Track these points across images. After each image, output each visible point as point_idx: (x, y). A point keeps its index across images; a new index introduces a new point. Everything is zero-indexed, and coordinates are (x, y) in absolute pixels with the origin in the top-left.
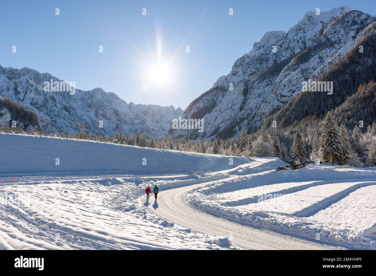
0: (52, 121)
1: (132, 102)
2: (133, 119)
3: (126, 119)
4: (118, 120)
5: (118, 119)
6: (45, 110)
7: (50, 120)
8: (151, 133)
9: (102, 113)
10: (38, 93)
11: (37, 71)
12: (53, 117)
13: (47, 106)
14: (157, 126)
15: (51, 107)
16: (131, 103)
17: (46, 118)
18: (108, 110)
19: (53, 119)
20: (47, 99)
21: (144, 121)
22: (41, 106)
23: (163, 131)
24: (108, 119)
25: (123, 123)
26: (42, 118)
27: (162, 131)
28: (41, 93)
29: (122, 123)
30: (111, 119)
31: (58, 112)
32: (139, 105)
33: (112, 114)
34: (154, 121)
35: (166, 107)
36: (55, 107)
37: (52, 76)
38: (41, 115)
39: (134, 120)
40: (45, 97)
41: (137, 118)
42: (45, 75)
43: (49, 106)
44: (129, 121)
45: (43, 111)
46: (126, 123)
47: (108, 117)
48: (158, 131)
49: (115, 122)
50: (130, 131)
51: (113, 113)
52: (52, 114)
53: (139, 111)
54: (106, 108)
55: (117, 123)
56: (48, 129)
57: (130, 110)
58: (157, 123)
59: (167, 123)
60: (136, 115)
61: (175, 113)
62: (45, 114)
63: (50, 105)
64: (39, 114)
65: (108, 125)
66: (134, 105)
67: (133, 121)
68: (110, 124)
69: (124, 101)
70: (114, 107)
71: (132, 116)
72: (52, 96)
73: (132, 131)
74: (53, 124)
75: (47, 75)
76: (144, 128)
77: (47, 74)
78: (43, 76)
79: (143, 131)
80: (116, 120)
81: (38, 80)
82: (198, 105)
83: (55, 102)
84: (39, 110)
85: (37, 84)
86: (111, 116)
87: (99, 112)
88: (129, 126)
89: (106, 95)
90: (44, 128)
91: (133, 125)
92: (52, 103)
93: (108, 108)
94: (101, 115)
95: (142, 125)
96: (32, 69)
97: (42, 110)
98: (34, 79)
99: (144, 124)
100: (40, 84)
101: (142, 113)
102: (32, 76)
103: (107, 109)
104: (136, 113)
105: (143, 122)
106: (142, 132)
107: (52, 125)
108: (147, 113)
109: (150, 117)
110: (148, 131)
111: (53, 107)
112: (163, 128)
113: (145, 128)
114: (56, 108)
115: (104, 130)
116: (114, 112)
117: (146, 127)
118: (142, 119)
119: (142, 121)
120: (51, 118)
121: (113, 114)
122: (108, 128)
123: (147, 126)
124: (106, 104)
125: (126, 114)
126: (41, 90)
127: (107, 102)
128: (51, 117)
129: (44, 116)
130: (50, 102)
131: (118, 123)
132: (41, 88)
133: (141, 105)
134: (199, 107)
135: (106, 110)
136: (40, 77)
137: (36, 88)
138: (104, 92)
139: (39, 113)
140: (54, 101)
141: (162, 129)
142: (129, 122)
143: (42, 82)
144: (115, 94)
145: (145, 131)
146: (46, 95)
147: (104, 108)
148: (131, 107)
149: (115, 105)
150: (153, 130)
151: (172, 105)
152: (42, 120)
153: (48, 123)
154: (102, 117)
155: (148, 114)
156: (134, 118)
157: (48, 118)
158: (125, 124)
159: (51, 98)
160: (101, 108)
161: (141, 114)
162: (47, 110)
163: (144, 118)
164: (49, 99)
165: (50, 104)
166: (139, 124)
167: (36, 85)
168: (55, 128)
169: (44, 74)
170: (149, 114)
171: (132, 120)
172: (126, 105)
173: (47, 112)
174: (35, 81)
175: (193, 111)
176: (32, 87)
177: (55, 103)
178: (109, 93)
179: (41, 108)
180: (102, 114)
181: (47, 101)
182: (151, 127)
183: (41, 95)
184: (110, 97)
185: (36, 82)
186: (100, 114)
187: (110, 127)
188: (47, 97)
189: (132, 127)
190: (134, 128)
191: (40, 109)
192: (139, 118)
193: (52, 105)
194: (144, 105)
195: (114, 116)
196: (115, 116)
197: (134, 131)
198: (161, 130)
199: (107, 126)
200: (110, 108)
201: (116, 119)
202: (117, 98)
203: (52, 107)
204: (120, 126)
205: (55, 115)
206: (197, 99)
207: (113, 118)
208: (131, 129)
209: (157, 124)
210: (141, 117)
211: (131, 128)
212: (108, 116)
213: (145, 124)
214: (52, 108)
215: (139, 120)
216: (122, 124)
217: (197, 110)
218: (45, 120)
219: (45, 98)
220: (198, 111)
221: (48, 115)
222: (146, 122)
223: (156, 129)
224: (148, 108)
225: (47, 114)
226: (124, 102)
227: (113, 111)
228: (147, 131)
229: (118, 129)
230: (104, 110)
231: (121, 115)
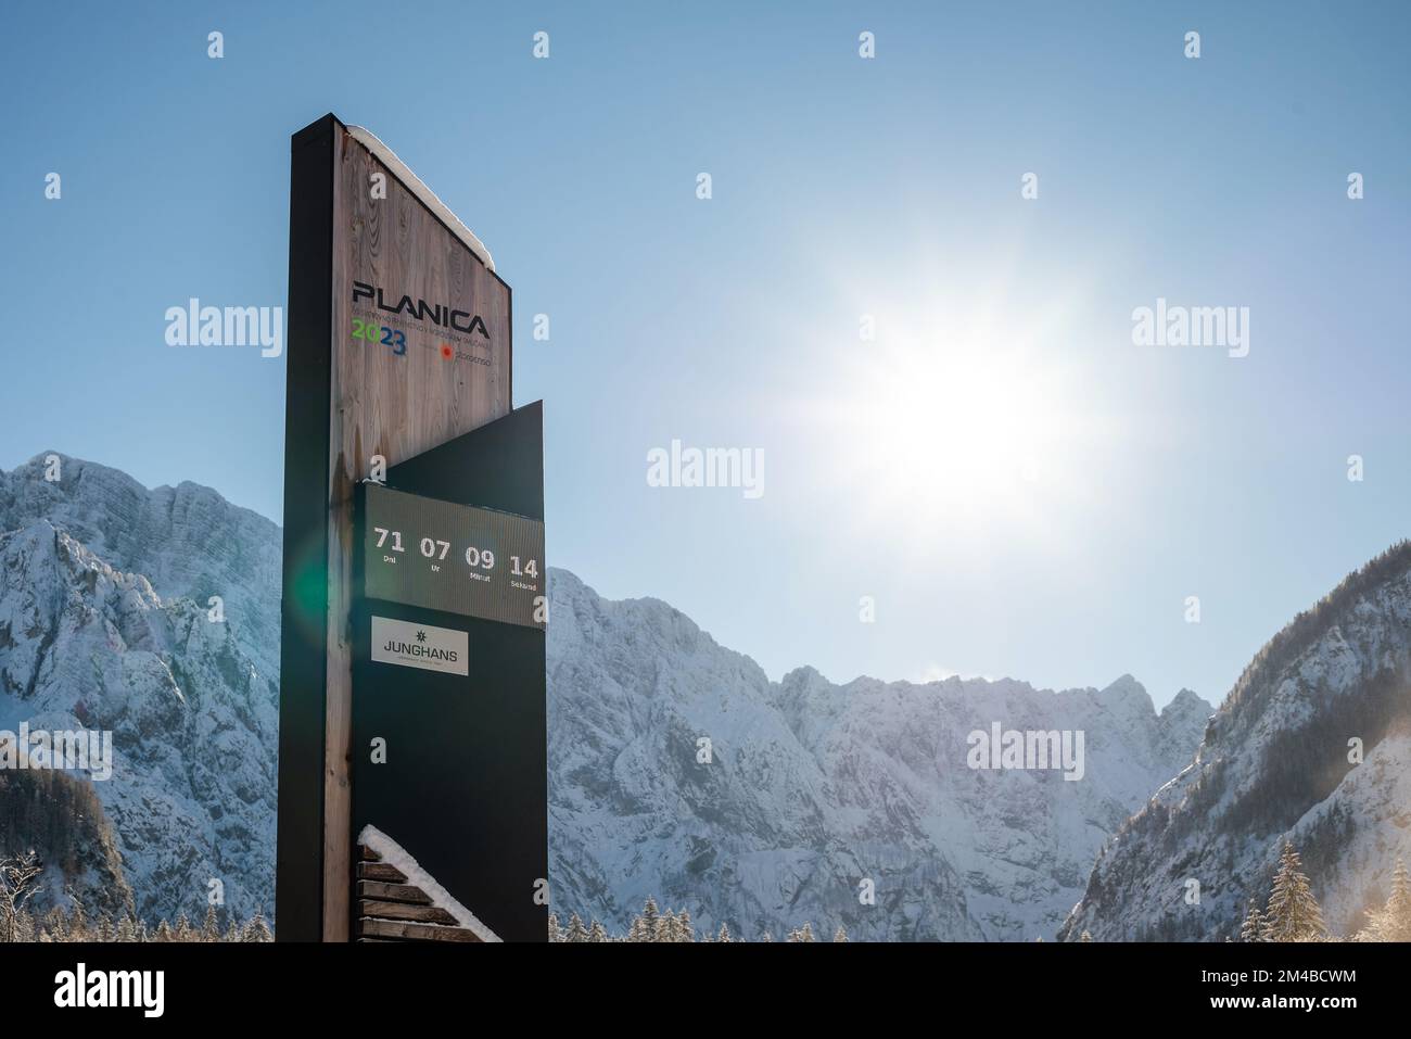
0: (225, 834)
1: (808, 668)
2: (818, 798)
3: (765, 799)
4: (708, 815)
5: (700, 804)
6: (175, 754)
7: (208, 828)
8: (963, 908)
9: (584, 761)
10: (132, 633)
11: (127, 477)
12: (232, 805)
13: (186, 724)
14: (1015, 854)
15: (214, 732)
16: (797, 672)
17: (178, 812)
18: (628, 732)
19: (228, 820)
20: (189, 670)
21: (905, 811)
22: (147, 727)
23: (1062, 889)
24: (630, 805)
25: (739, 830)
26: (155, 814)
27: (1055, 890)
28: (147, 635)
29: (733, 838)
30: (648, 809)
31: (263, 765)
32: (864, 686)
33: (654, 767)
34: (989, 809)
35: (1075, 691)
36: (240, 732)
37: (226, 505)
38: (149, 792)
39: (827, 811)
40: (178, 658)
41: (851, 791)
42: (180, 501)
43: (205, 726)
44: (788, 814)
45: (162, 759)
46: (764, 830)
47: (630, 790)
48: (1021, 893)
49: (680, 831)
50: (796, 897)
51: (666, 758)
52: (224, 781)
53: (865, 735)
54: (611, 718)
55: (695, 839)
56: (190, 897)
57: (797, 727)
58: (1012, 823)
59: (1095, 823)
60: (845, 771)
61: (1154, 743)
62: (176, 781)
63: (212, 714)
64: (136, 784)
65: (630, 855)
66: (828, 690)
67: (820, 814)
68: (643, 847)
69: (747, 658)
70: (667, 714)
71: (810, 777)
72: (226, 649)
73: (816, 898)
74: (225, 853)
75: (188, 498)
76: (908, 870)
77: (190, 489)
78: (164, 511)
79: (899, 894)
80: (689, 812)
81: (133, 539)
82: (1311, 670)
83: (246, 690)
84: (133, 756)
85: (130, 565)
86: (652, 779)
87: (561, 754)
88: (794, 854)
89: (606, 624)
90: (163, 884)
91: (820, 843)
92: (221, 699)
93: (629, 720)
94: (574, 777)
95: (890, 846)
96: (91, 464)
97: (153, 758)
98: (107, 531)
99: (909, 840)
100: (146, 565)
101: (890, 752)
102: (95, 515)
103: (618, 732)
104: (839, 755)
105: (899, 822)
106: (895, 904)
107: (219, 866)
108: (923, 745)
109: (956, 782)
110: (938, 891)
111: (228, 727)
112: (1058, 864)
113: (919, 871)
114: (254, 736)
115: (602, 891)
116: (669, 747)
117: (925, 861)
118: (891, 801)
119: (894, 819)
120: (216, 813)
121: (662, 766)
122: (629, 875)
123: (934, 850)
124: (614, 690)
125: (766, 765)
126: (146, 607)
127: (617, 679)
128: (217, 802)
129: (168, 799)
130: (207, 697)
131: (704, 832)
132: (145, 598)
133: (880, 685)
134: (1322, 681)
135: (608, 739)
136: (147, 516)
137: (116, 601)
138: (595, 602)
139: (133, 778)
140: (234, 686)
141: (1054, 874)
142: (787, 825)
143: (157, 548)
144: (676, 613)
145: (920, 893)
146: (181, 647)
147: (597, 722)
148: (798, 705)
149: (678, 697)
150: (986, 888)
151: (1128, 679)
152: (151, 831)
153: (193, 853)
154: (580, 789)
155: (932, 754)
156: (826, 793)
157: (197, 813)
158: (759, 842)
159: (215, 668)
160: (573, 720)
161: (878, 757)
162: (185, 757)
163: (906, 788)
164: (202, 675)
165: (205, 710)
166: (868, 835)
167: (118, 577)
168: (240, 889)
169: (173, 492)
170: (942, 758)
171: (810, 811)
172: (760, 690)
173: (190, 769)
174: (112, 546)
175: (1271, 721)
176: (89, 590)
177: (241, 700)
178: (629, 607)
179: (149, 744)
180: (585, 770)
181: (189, 690)
182: (965, 861)
183: (147, 647)
184: (641, 637)
185: (116, 554)
186: (566, 767)
187: (642, 866)
188: (191, 662)
189: (813, 862)
190: (826, 871)
191: (143, 749)
192: (868, 790)
193: (225, 713)
194: (903, 689)
195: (671, 784)
196: (681, 784)
197: (828, 892)
198: (1050, 883)
199: (626, 862)
200: (641, 719)
201: (691, 802)
202: (688, 637)
203: (223, 727)
204: (723, 858)
205: (241, 792)
206: (1302, 619)
207: (666, 797)
208: (805, 884)
209: (1011, 835)
210: (884, 785)
211: (802, 871)
212: (629, 785)
213: (918, 834)
214: (224, 741)
215: (864, 803)
216: (736, 838)
217: (1306, 713)
218: (176, 830)
219: (175, 667)
220: (1312, 716)
221: (198, 792)
222: (926, 824)
223: (1003, 875)
224: (936, 704)
225: (186, 787)
226: (746, 669)
227: (663, 744)
228: (929, 893)
229: (707, 887)
230: (593, 741)
231: (724, 773)
